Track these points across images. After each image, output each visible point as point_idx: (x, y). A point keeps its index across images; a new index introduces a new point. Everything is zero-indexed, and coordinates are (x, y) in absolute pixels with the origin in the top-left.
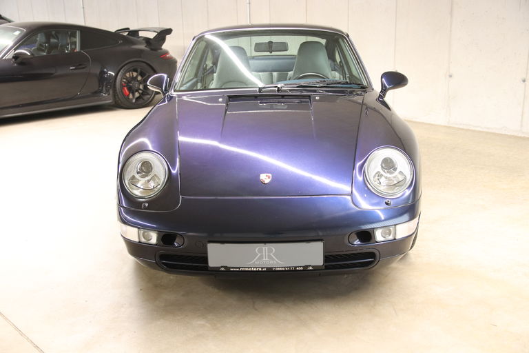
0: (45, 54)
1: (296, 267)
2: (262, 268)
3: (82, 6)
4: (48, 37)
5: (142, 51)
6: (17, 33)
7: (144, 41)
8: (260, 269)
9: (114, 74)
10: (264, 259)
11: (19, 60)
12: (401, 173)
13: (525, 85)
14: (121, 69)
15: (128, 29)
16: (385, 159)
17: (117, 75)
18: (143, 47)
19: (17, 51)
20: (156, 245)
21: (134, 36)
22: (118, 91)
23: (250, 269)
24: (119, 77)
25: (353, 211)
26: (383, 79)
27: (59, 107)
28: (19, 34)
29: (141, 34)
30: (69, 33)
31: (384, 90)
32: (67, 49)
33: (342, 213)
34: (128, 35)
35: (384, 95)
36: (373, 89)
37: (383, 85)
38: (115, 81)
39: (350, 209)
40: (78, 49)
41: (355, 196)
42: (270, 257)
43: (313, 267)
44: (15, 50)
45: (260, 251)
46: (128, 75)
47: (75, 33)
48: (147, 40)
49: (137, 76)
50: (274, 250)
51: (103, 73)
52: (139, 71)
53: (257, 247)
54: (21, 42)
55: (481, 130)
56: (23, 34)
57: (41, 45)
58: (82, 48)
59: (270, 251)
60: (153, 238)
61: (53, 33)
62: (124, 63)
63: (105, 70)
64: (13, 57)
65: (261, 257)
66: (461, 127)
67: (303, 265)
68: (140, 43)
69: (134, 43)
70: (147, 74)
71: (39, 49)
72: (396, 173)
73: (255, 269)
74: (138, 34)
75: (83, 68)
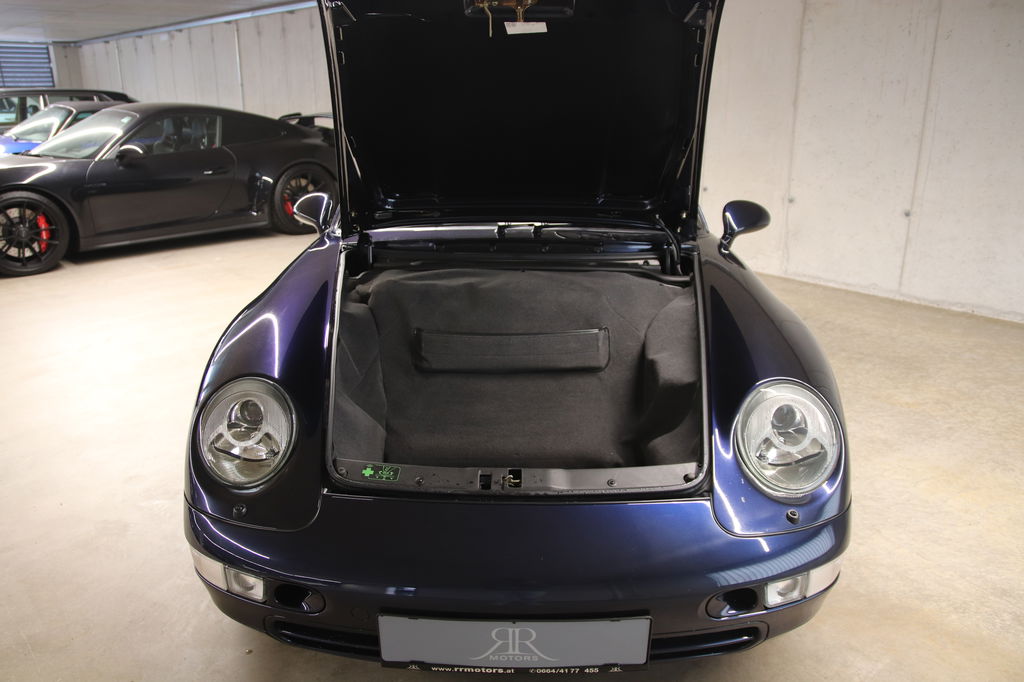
0: (172, 150)
1: (582, 668)
2: (505, 669)
3: (240, 82)
4: (178, 126)
5: (316, 147)
6: (126, 120)
7: (320, 133)
8: (501, 671)
9: (271, 180)
10: (511, 652)
11: (125, 160)
12: (815, 441)
13: (909, 220)
14: (283, 174)
15: (299, 114)
16: (780, 410)
17: (276, 182)
18: (318, 141)
19: (123, 148)
20: (264, 603)
21: (306, 125)
22: (277, 207)
23: (478, 670)
24: (279, 187)
25: (718, 542)
26: (728, 214)
27: (185, 232)
28: (128, 123)
29: (318, 122)
30: (207, 120)
31: (729, 234)
32: (203, 144)
33: (695, 549)
34: (298, 123)
35: (730, 243)
36: (708, 232)
37: (726, 224)
38: (273, 193)
39: (712, 536)
40: (217, 144)
41: (721, 502)
42: (524, 648)
43: (623, 667)
44: (121, 145)
45: (503, 636)
46: (293, 183)
47: (215, 120)
48: (325, 131)
49: (307, 186)
50: (534, 635)
51: (254, 179)
52: (310, 178)
53: (495, 629)
54: (132, 134)
55: (836, 286)
56: (135, 120)
57: (167, 138)
58: (224, 141)
59: (525, 636)
60: (257, 589)
61: (186, 119)
62: (288, 165)
63: (257, 175)
64: (117, 157)
65: (504, 648)
66: (805, 280)
67: (601, 662)
68: (314, 136)
69: (306, 136)
70: (323, 183)
71: (166, 144)
72: (806, 442)
73: (489, 671)
74: (313, 122)
75: (225, 173)
